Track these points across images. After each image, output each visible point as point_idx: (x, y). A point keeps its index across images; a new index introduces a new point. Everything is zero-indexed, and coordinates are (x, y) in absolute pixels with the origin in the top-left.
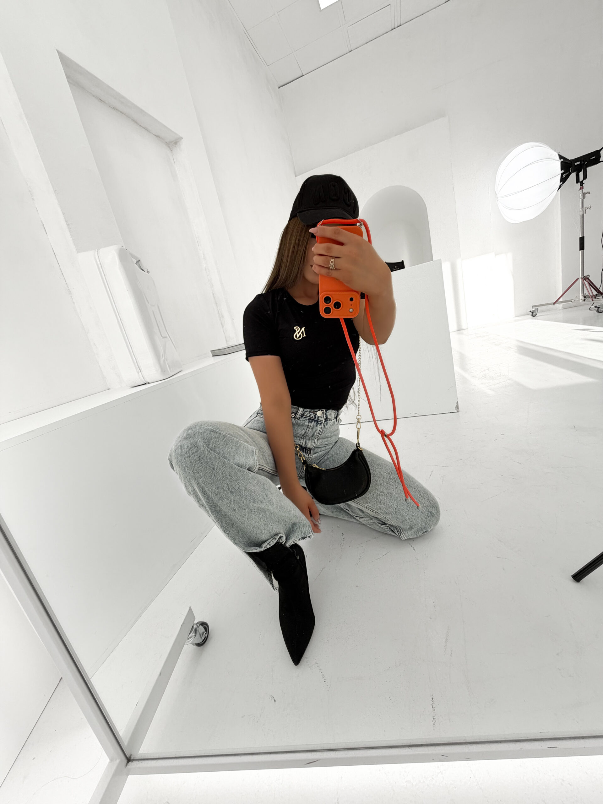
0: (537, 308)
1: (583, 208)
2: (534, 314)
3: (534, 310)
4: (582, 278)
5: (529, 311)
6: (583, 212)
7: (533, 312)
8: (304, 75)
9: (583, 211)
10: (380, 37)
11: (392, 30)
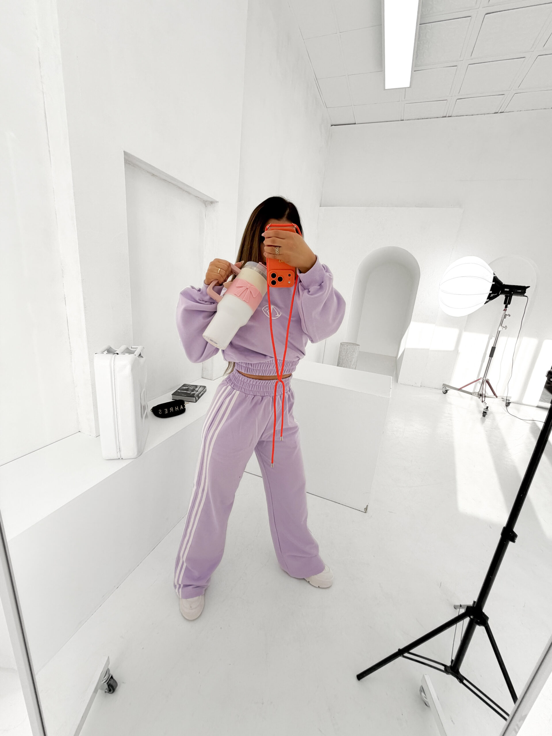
8: (356, 123)
10: (432, 119)
11: (443, 117)
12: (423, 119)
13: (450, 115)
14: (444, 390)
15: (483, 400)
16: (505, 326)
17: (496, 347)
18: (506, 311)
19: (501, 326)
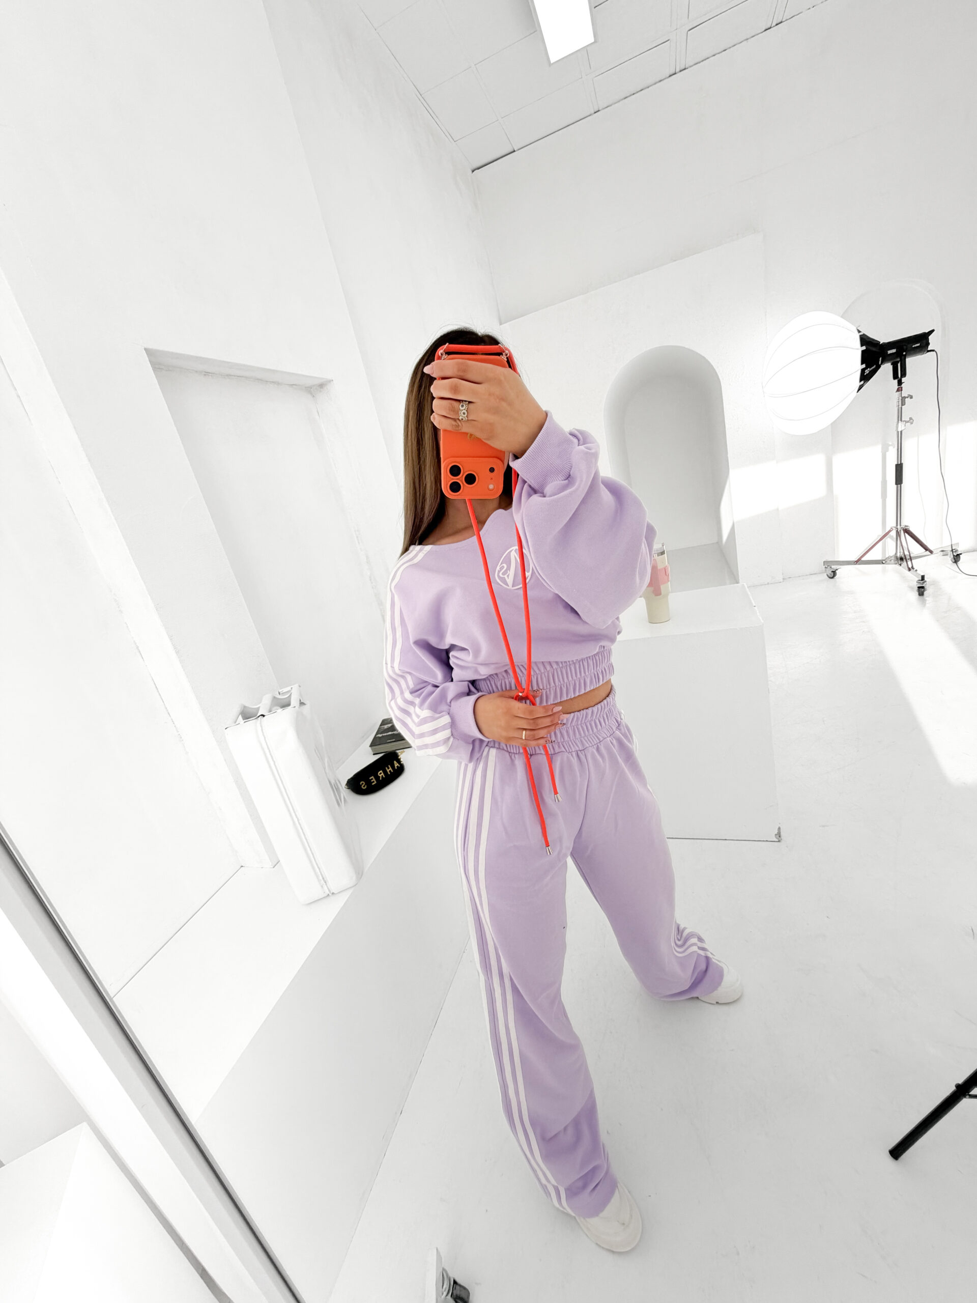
8: (515, 150)
10: (650, 88)
11: (670, 76)
12: (634, 94)
13: (684, 68)
14: (829, 572)
15: (910, 566)
16: (909, 420)
17: (902, 462)
18: (902, 390)
19: (901, 420)
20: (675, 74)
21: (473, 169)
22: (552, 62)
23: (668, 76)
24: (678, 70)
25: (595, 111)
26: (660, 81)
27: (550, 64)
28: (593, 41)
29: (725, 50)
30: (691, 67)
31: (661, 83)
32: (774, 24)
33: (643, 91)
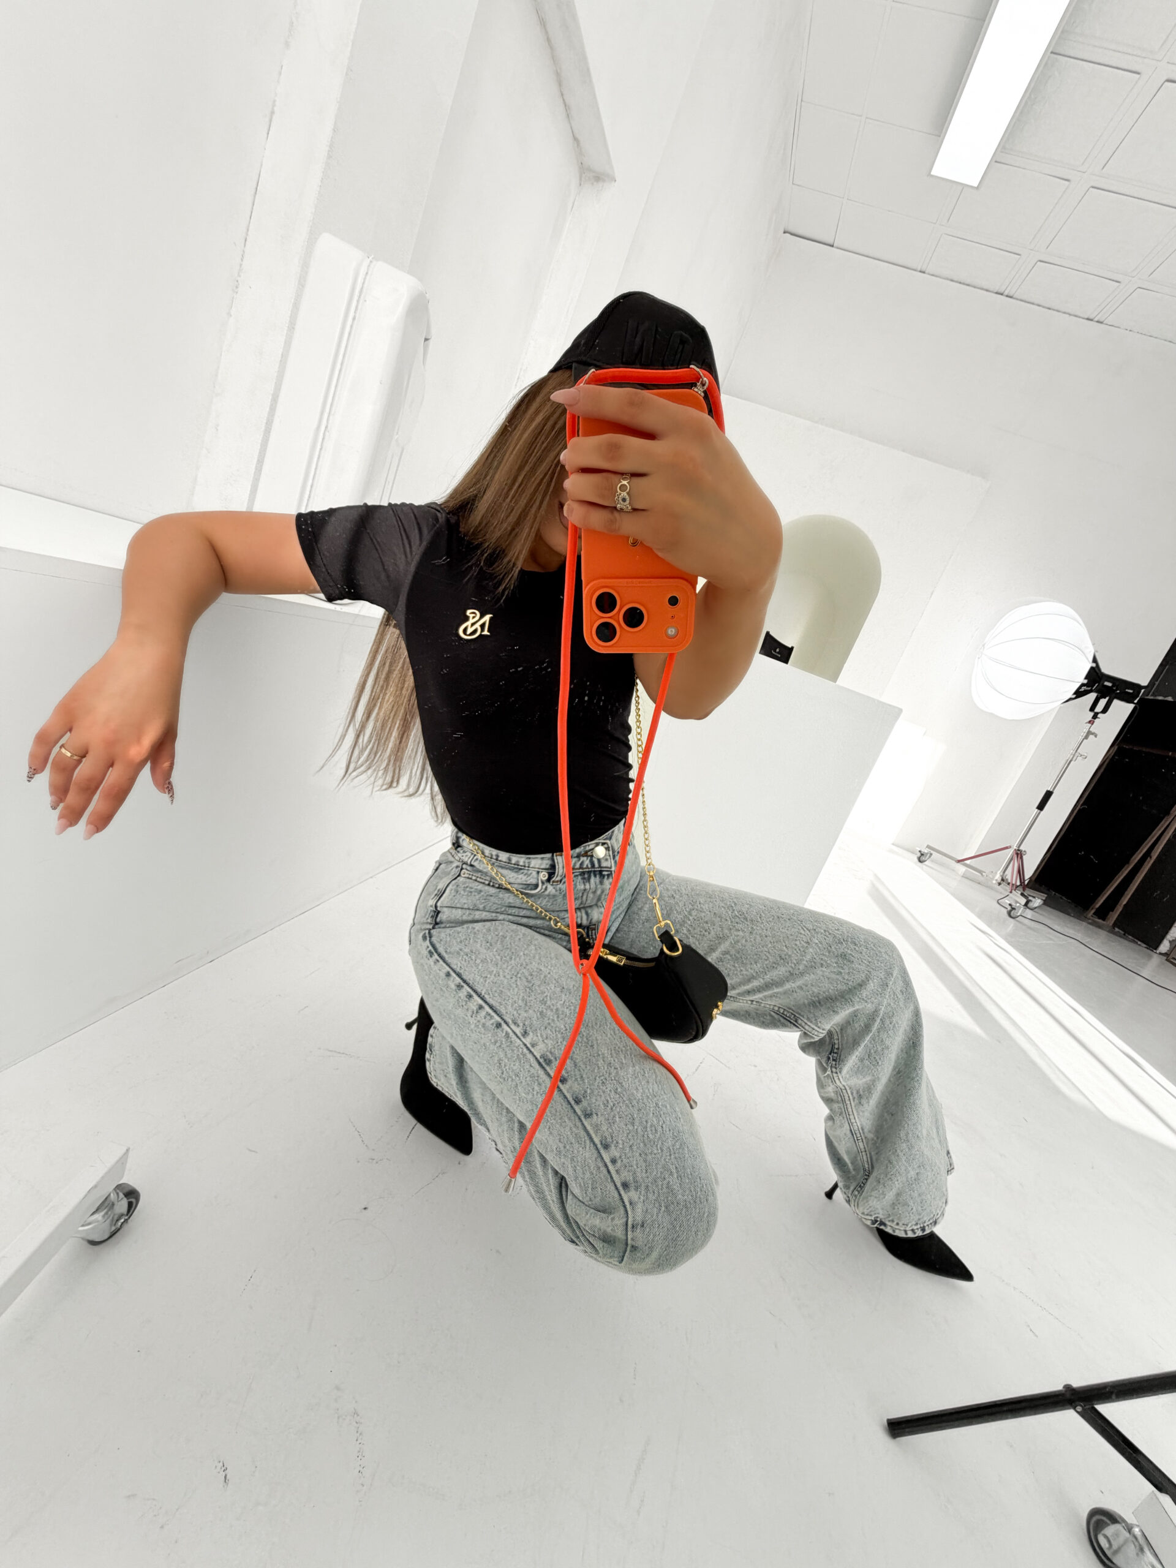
0: (932, 852)
1: (1076, 751)
2: (923, 858)
3: (926, 851)
4: (1015, 850)
5: (919, 849)
6: (1073, 758)
7: (922, 855)
8: (834, 246)
9: (1074, 755)
11: (997, 293)
12: (960, 282)
13: (1011, 294)
20: (1002, 294)
21: (786, 230)
22: (932, 173)
23: (996, 291)
24: (1006, 293)
25: (923, 270)
26: (987, 290)
27: (929, 175)
28: (976, 186)
29: (1049, 309)
30: (1017, 299)
31: (988, 293)
32: (1096, 319)
33: (968, 287)
